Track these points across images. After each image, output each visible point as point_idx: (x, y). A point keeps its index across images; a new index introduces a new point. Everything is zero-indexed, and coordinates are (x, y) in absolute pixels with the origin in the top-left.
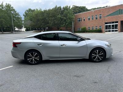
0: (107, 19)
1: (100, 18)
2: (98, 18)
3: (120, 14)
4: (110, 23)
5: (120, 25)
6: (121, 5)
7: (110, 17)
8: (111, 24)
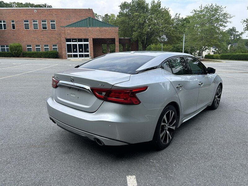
0: (69, 32)
1: (53, 27)
2: (49, 27)
3: (90, 26)
4: (75, 40)
5: (92, 46)
6: (89, 9)
7: (73, 29)
8: (78, 43)
